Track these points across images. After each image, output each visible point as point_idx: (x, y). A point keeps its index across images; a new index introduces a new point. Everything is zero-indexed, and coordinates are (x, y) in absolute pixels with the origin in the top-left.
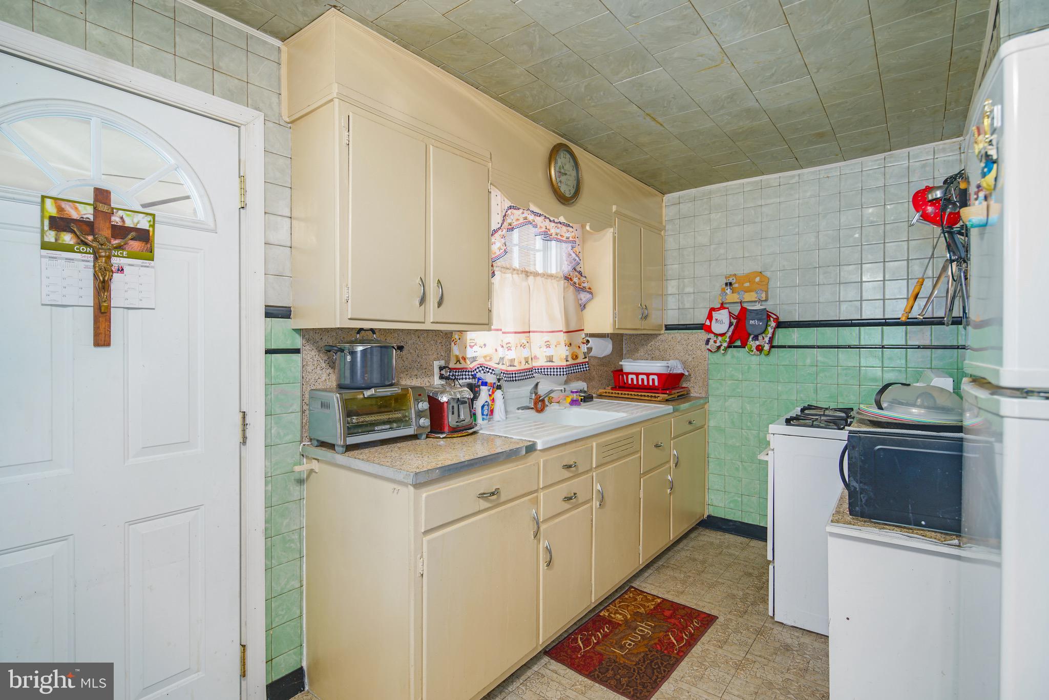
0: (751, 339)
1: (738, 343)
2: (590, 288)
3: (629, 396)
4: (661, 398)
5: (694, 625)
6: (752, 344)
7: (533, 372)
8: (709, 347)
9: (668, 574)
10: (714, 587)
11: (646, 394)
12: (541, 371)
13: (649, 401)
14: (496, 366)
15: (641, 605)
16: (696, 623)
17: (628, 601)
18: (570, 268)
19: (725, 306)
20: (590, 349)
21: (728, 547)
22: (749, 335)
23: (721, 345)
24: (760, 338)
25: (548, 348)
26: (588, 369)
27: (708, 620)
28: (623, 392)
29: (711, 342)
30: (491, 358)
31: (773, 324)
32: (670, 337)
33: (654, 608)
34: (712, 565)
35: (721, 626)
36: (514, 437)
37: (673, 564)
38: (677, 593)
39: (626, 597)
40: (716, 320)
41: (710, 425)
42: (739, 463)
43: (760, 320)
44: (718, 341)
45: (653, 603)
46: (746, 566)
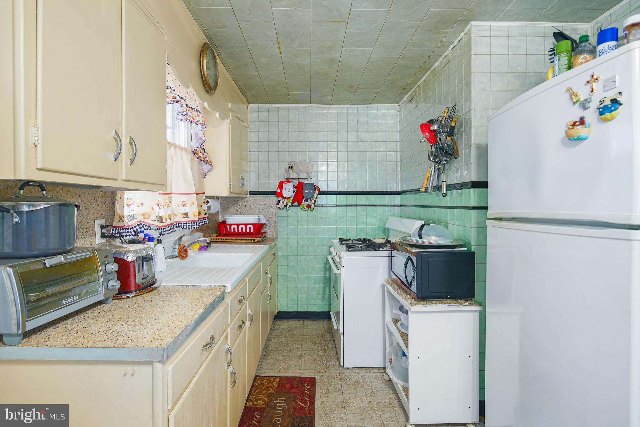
0: (303, 201)
1: (296, 203)
2: (211, 162)
3: (232, 241)
4: (257, 241)
5: (307, 388)
6: (304, 204)
7: (174, 227)
8: (279, 206)
9: (272, 358)
10: (302, 358)
11: (245, 238)
12: (178, 225)
13: (247, 243)
14: (152, 223)
15: (268, 387)
16: (307, 386)
17: (259, 387)
18: (198, 145)
19: (289, 180)
20: (209, 208)
21: (294, 329)
22: (303, 197)
23: (288, 205)
24: (309, 200)
25: (184, 207)
26: (207, 222)
27: (312, 382)
28: (228, 238)
29: (281, 203)
30: (149, 216)
31: (317, 192)
32: (253, 200)
33: (278, 386)
34: (293, 344)
35: (320, 382)
36: (203, 285)
37: (271, 350)
38: (285, 370)
39: (257, 384)
40: (286, 189)
41: (279, 255)
42: (296, 276)
43: (311, 190)
44: (285, 202)
45: (276, 382)
46: (310, 338)
